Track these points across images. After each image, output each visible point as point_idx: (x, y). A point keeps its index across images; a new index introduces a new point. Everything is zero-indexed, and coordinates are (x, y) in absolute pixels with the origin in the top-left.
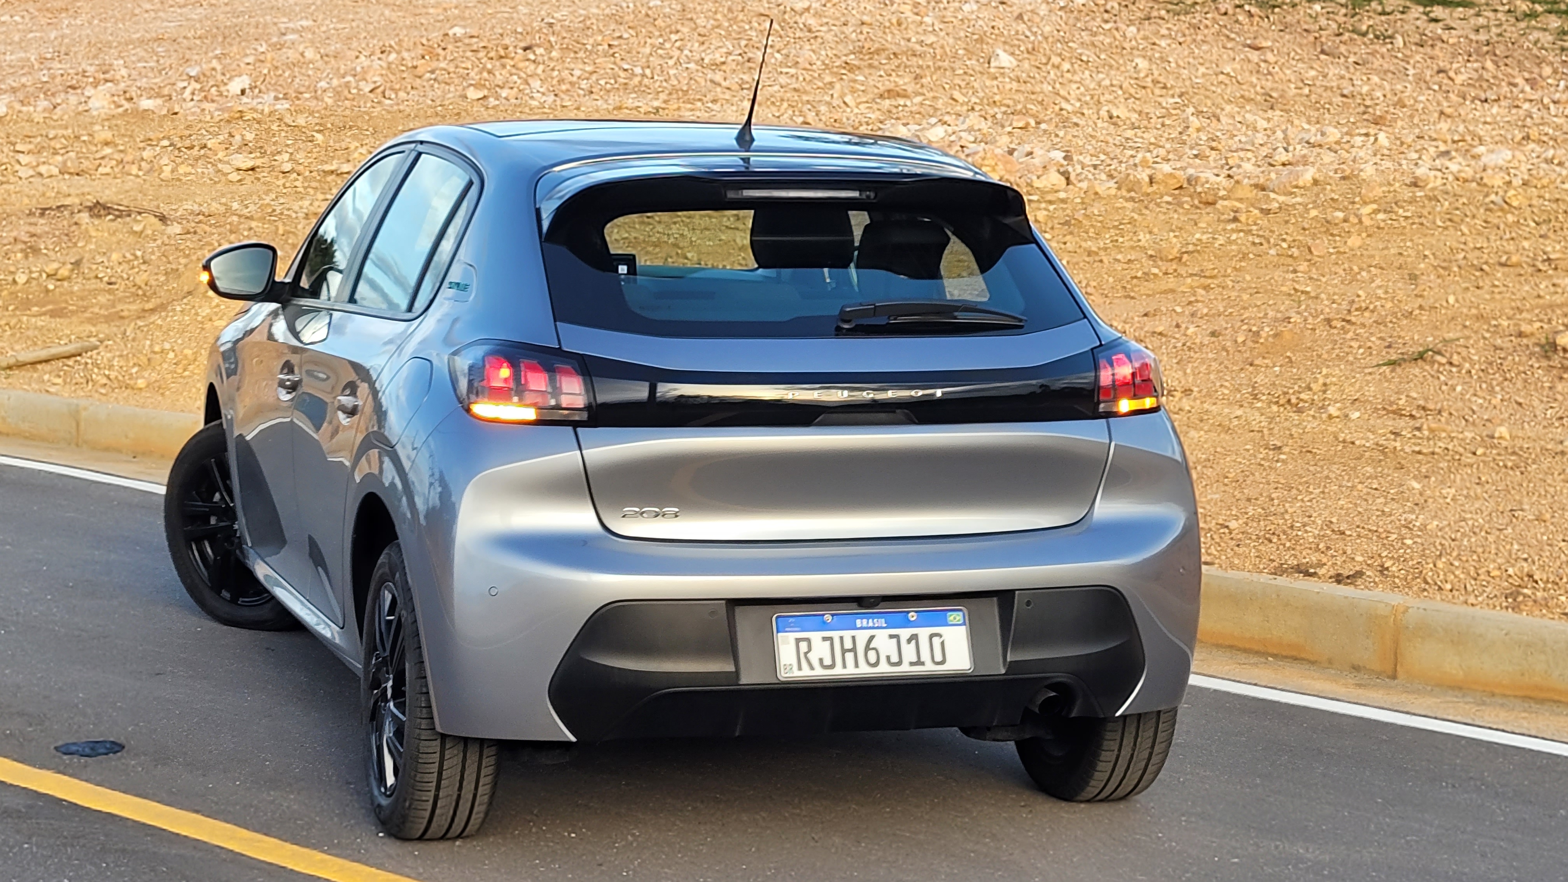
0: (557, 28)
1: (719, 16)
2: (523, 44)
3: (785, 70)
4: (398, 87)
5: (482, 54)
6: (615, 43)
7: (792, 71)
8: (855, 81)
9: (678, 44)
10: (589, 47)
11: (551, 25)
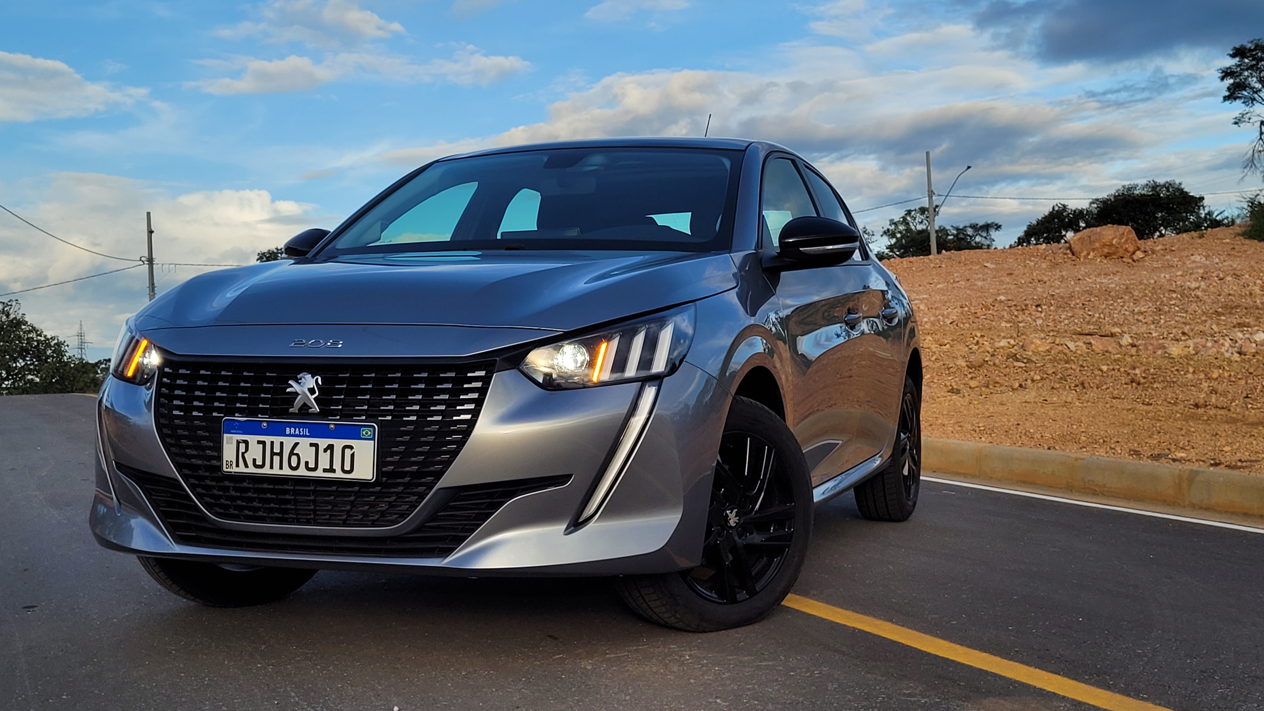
0: (1056, 297)
1: (1147, 292)
2: (1035, 304)
3: (1179, 314)
4: (965, 321)
5: (1012, 308)
6: (1087, 303)
7: (1184, 315)
8: (1220, 320)
9: (1121, 304)
10: (1072, 306)
11: (1053, 295)
